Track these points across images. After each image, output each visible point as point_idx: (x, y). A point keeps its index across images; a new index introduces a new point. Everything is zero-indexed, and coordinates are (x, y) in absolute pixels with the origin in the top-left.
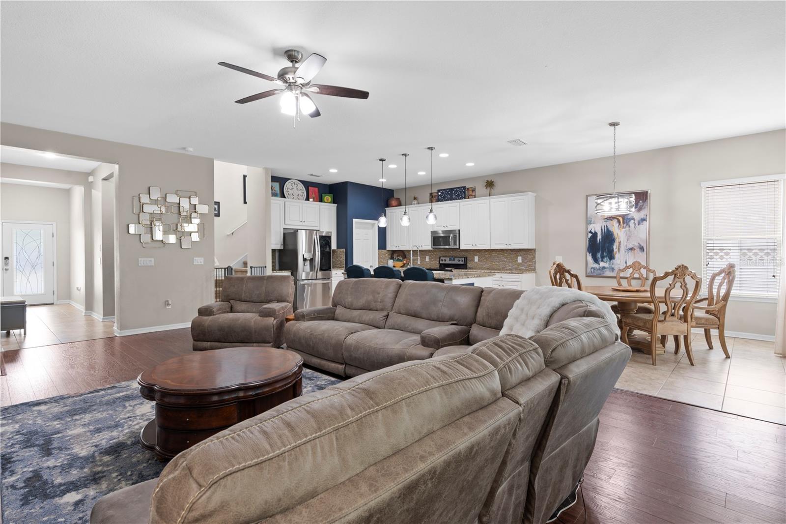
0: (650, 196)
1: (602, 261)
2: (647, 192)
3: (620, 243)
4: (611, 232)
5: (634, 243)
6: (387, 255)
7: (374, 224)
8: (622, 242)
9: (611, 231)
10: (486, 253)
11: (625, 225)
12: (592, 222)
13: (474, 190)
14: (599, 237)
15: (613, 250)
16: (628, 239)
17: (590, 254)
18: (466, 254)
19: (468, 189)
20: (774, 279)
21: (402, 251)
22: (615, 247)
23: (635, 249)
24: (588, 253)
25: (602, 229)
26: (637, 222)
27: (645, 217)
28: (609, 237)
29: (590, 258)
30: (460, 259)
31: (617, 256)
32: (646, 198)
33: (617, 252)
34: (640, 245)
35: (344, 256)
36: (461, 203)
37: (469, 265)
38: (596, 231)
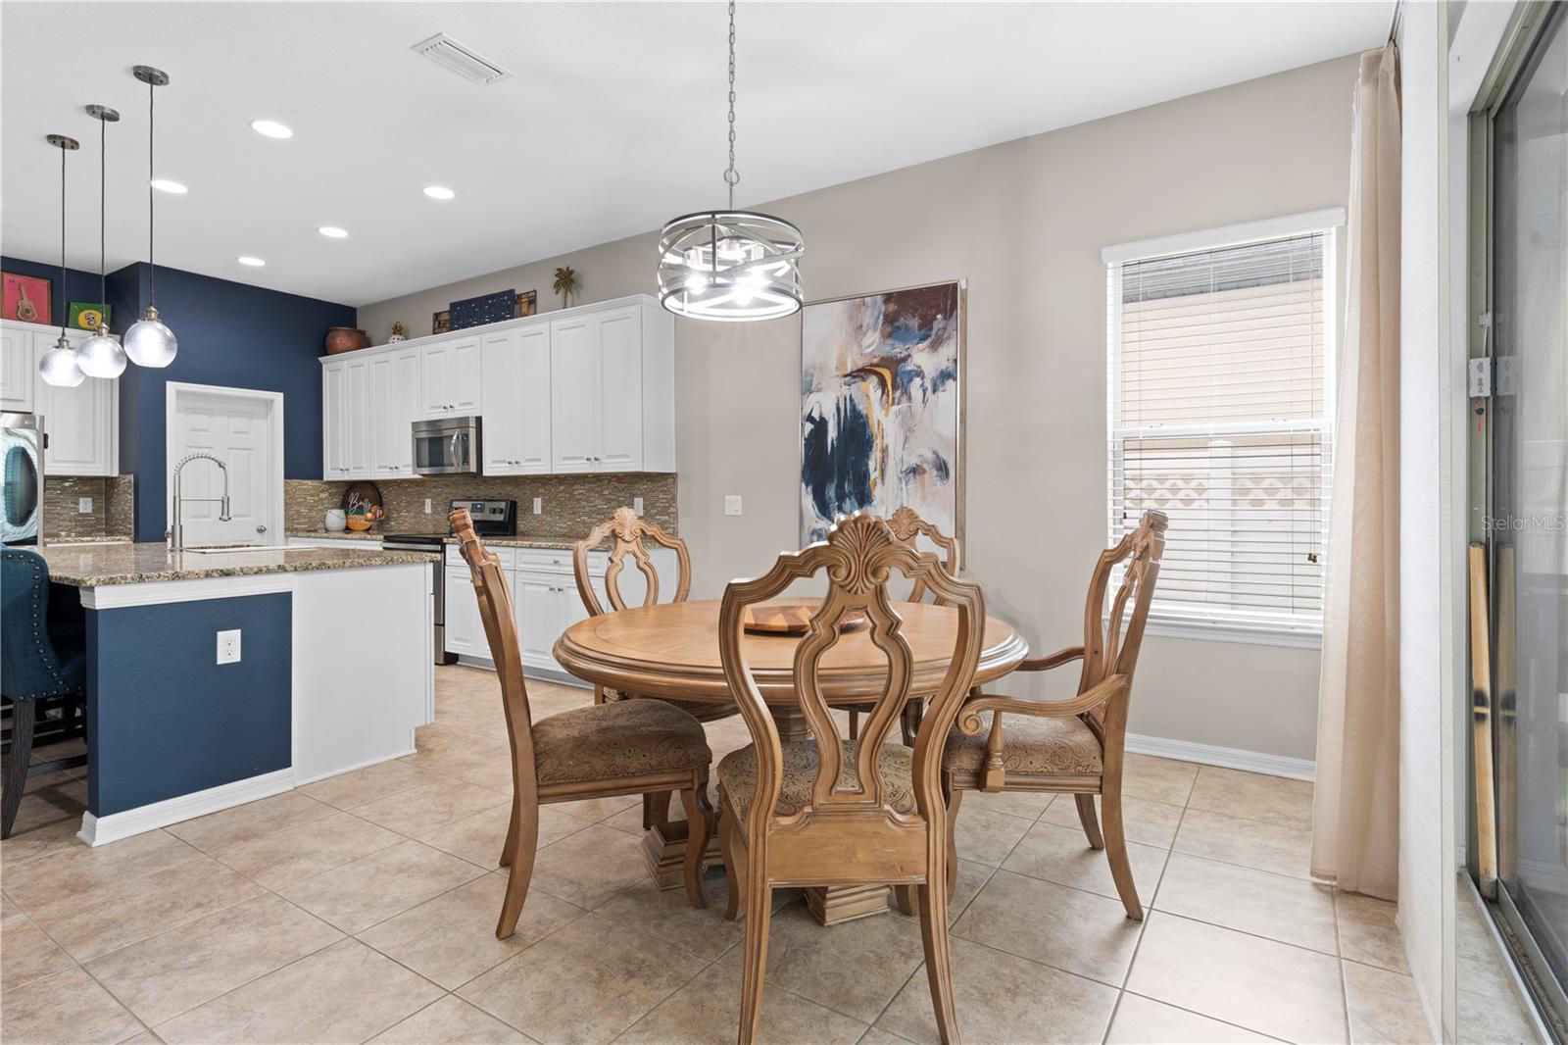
0: (964, 300)
1: (840, 509)
2: (955, 286)
3: (885, 450)
4: (862, 417)
5: (921, 452)
6: (322, 495)
7: (272, 402)
8: (891, 449)
9: (864, 412)
10: (562, 488)
11: (898, 393)
12: (813, 388)
13: (532, 302)
14: (832, 433)
15: (866, 475)
16: (906, 440)
17: (810, 489)
18: (512, 492)
19: (519, 296)
20: (1312, 569)
21: (372, 485)
22: (873, 464)
23: (924, 471)
24: (803, 485)
25: (838, 409)
26: (928, 384)
27: (951, 368)
28: (857, 431)
29: (808, 501)
30: (496, 505)
31: (877, 493)
32: (954, 307)
33: (879, 481)
34: (938, 457)
35: (132, 497)
36: (484, 336)
37: (521, 525)
38: (826, 416)
